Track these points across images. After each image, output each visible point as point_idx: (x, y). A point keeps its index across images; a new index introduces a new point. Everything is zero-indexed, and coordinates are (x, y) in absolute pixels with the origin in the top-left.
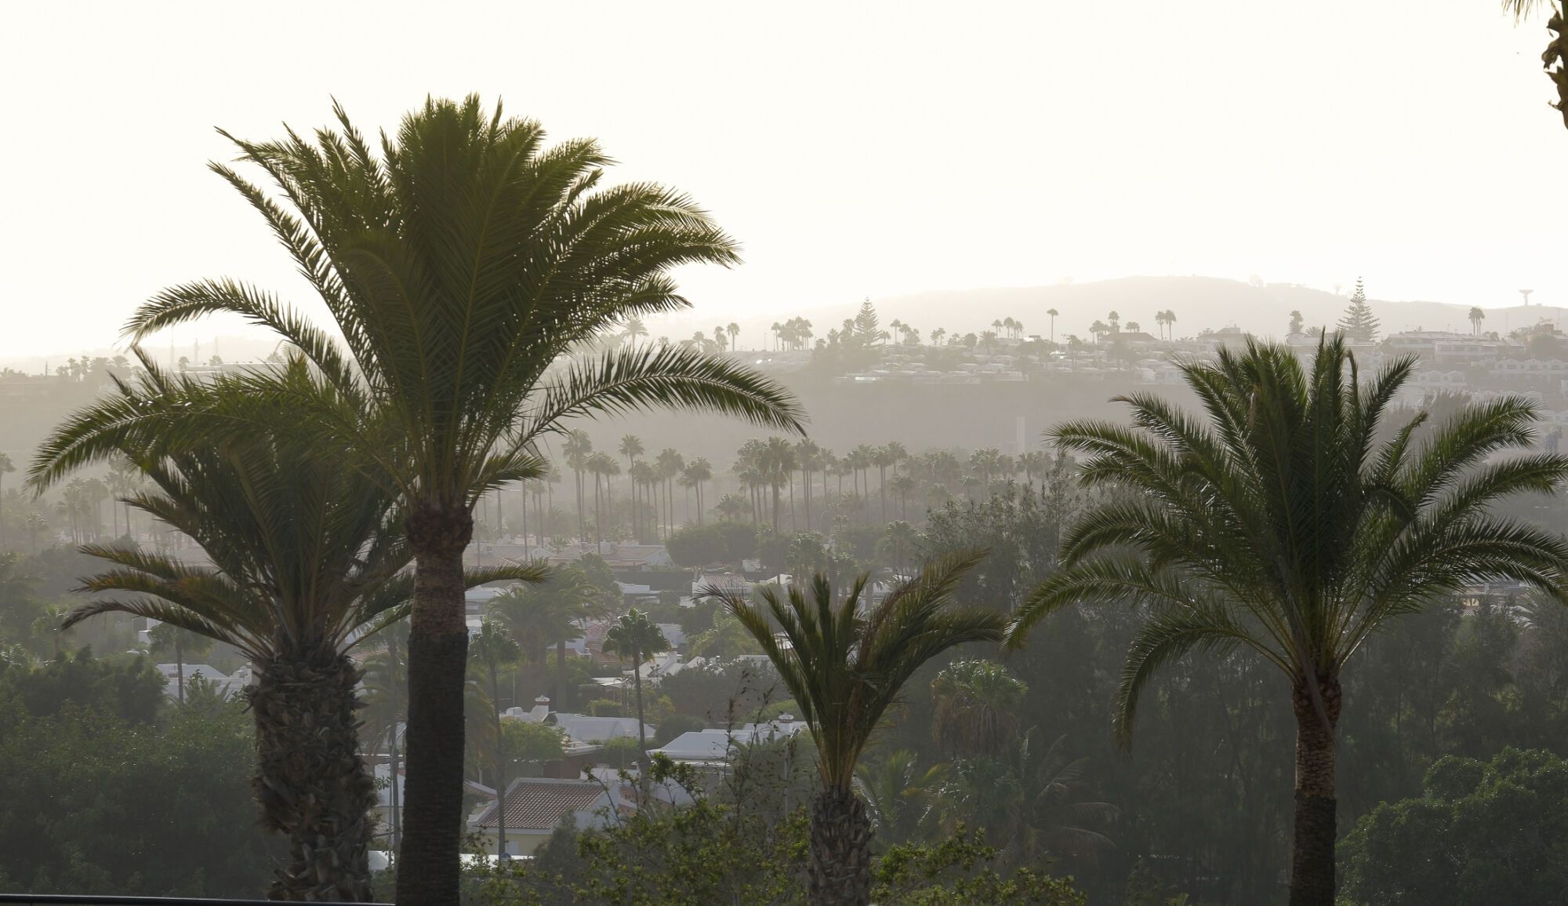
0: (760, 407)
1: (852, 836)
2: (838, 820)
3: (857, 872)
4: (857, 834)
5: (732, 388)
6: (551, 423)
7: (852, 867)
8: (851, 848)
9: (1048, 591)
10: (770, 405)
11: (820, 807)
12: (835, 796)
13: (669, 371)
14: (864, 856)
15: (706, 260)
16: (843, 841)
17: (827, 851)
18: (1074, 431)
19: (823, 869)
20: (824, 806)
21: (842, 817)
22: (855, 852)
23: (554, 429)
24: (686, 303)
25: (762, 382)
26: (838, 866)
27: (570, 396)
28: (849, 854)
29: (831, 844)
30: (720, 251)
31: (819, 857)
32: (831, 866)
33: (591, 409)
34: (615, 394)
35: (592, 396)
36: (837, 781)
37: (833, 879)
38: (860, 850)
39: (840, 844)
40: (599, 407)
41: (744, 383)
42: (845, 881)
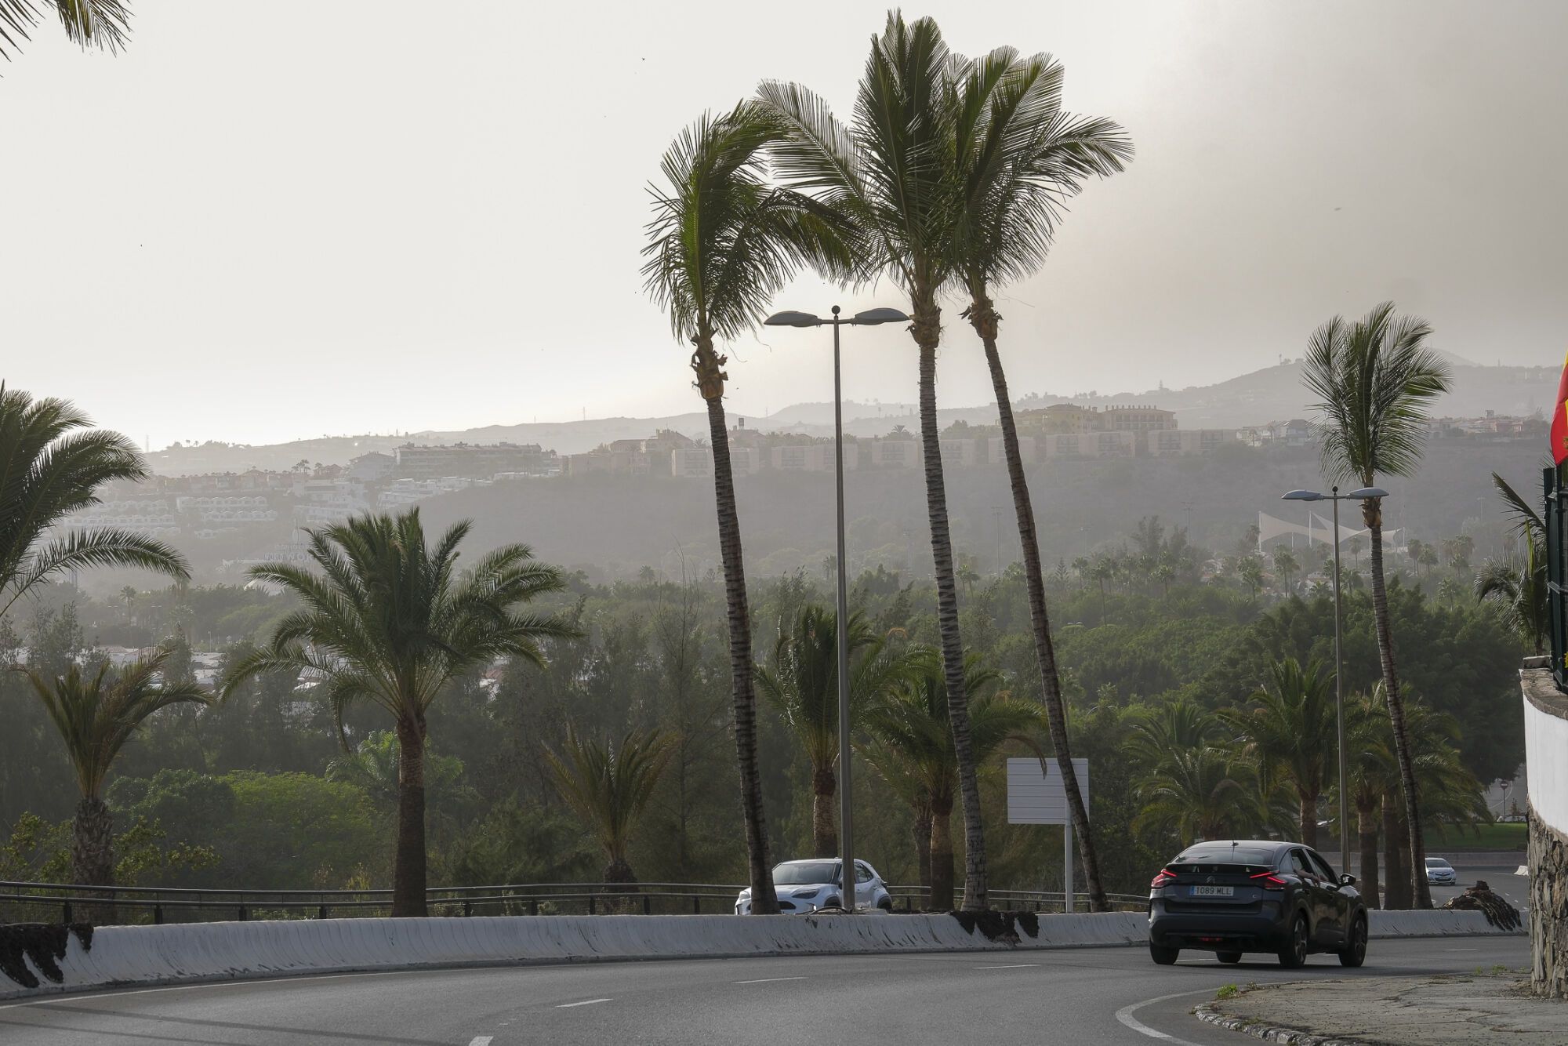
0: (163, 562)
1: (102, 826)
2: (93, 817)
3: (106, 848)
4: (105, 825)
5: (147, 552)
6: (40, 577)
7: (102, 845)
8: (102, 833)
9: (246, 665)
10: (169, 561)
11: (81, 810)
12: (90, 801)
13: (109, 544)
14: (109, 838)
15: (124, 477)
16: (97, 829)
17: (87, 836)
18: (263, 570)
19: (84, 847)
20: (83, 808)
21: (96, 815)
22: (104, 835)
23: (41, 581)
24: (99, 501)
25: (165, 549)
26: (94, 845)
27: (51, 560)
28: (101, 837)
29: (89, 831)
30: (134, 471)
31: (81, 840)
32: (90, 845)
33: (63, 568)
34: (77, 558)
35: (64, 560)
36: (91, 792)
37: (91, 853)
38: (107, 834)
39: (95, 832)
40: (68, 566)
41: (153, 548)
42: (99, 854)
